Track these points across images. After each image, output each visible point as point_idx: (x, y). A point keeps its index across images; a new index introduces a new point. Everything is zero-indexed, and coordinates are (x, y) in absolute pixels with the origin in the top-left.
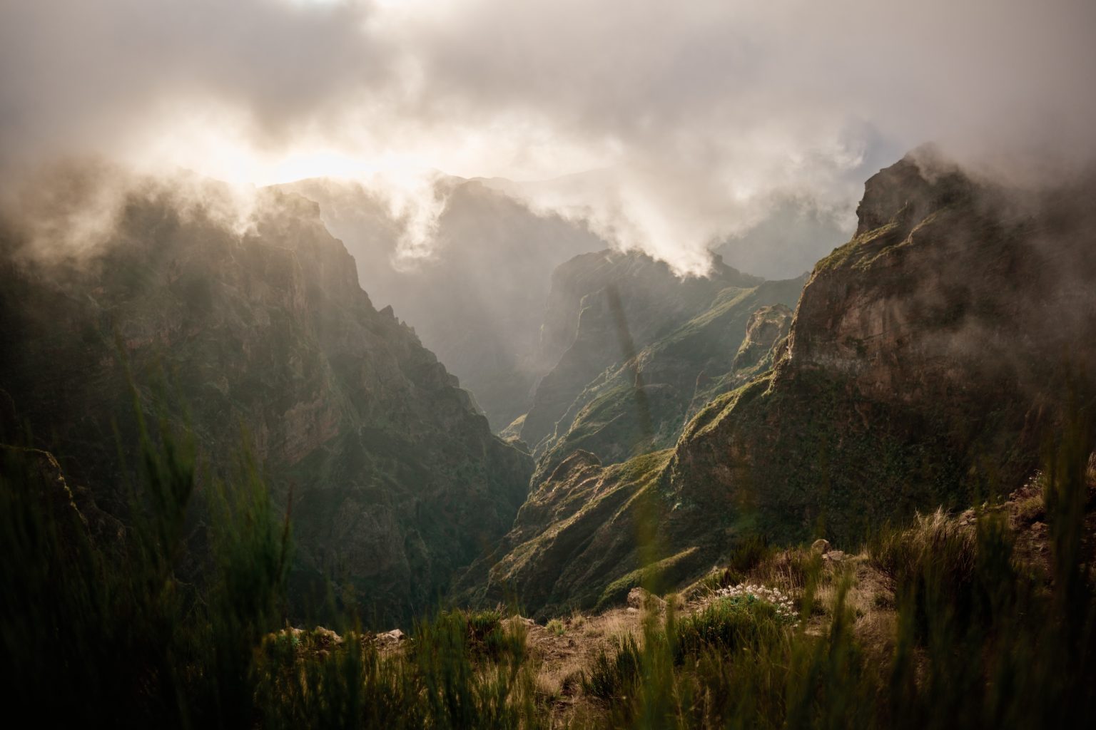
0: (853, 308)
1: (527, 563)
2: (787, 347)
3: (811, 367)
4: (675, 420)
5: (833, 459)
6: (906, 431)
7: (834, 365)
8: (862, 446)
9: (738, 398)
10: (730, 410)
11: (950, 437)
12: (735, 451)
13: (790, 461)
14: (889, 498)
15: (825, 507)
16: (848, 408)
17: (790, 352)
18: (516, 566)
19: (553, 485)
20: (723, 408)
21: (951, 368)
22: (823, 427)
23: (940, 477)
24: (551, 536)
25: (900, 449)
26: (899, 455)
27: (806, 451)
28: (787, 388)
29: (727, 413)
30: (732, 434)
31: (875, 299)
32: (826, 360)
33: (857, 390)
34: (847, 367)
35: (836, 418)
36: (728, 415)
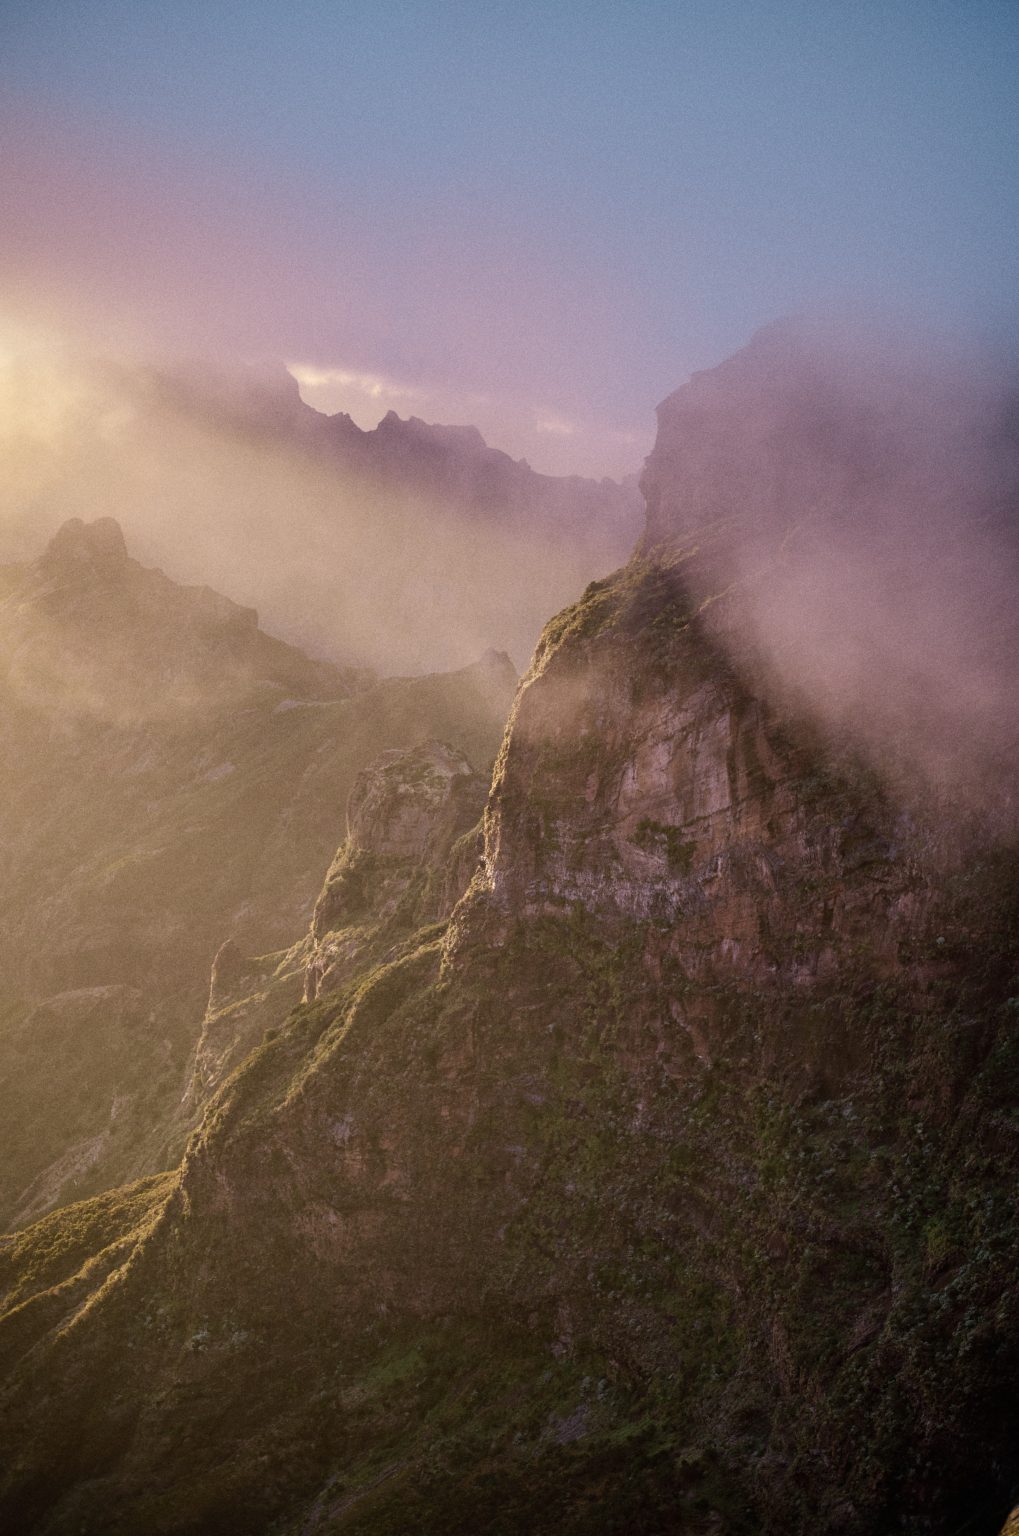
0: (650, 743)
2: (483, 857)
3: (549, 908)
4: (154, 1088)
5: (623, 1158)
7: (612, 898)
8: (695, 1117)
9: (354, 1009)
10: (334, 1047)
11: (915, 1072)
12: (355, 1162)
13: (508, 1175)
14: (777, 1253)
15: (611, 1295)
16: (653, 1016)
17: (489, 871)
20: (314, 1039)
21: (905, 890)
22: (591, 1072)
23: (898, 1182)
25: (794, 1116)
26: (794, 1131)
27: (551, 1146)
28: (488, 972)
29: (327, 1055)
30: (344, 1112)
31: (706, 718)
32: (587, 888)
33: (675, 965)
34: (644, 904)
35: (623, 1046)
36: (331, 1059)
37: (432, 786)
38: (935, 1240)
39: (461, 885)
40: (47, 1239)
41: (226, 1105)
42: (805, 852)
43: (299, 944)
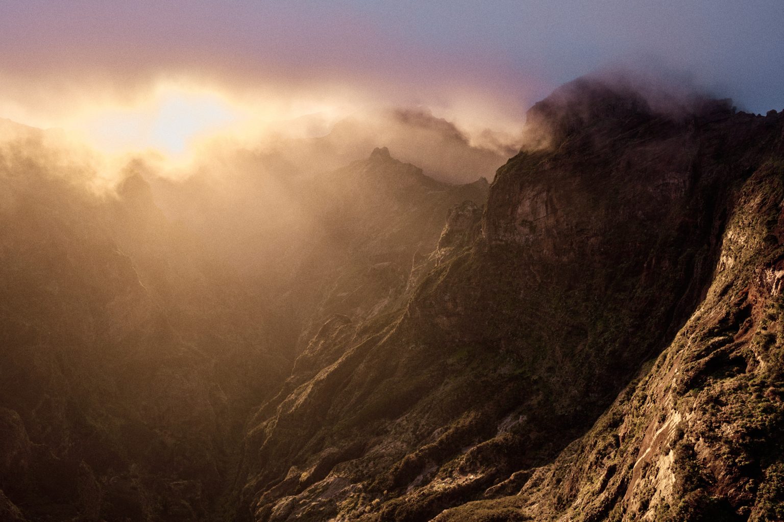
0: (525, 200)
1: (306, 399)
2: (481, 230)
3: (499, 242)
4: (400, 287)
5: (518, 305)
6: (566, 282)
7: (515, 240)
8: (536, 295)
9: (449, 268)
10: (445, 277)
11: (595, 283)
12: (450, 305)
13: (488, 309)
14: (558, 329)
15: (514, 338)
16: (525, 269)
17: (483, 233)
18: (298, 402)
19: (320, 341)
20: (439, 275)
21: (593, 237)
22: (509, 283)
23: (590, 311)
24: (322, 378)
25: (562, 294)
26: (562, 298)
27: (499, 302)
28: (483, 258)
29: (442, 279)
30: (447, 293)
31: (540, 193)
32: (508, 237)
33: (531, 256)
34: (523, 241)
35: (518, 277)
36: (444, 280)
37: (467, 212)
38: (600, 327)
39: (476, 236)
40: (376, 322)
41: (418, 291)
42: (566, 227)
43: (435, 252)
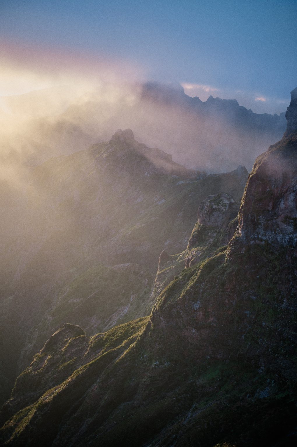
0: (288, 193)
1: (27, 427)
2: (238, 227)
3: (258, 242)
4: (143, 293)
5: (280, 316)
7: (276, 239)
9: (200, 271)
10: (194, 281)
12: (200, 315)
13: (245, 320)
15: (276, 355)
16: (289, 274)
17: (240, 231)
18: (17, 430)
19: (46, 356)
20: (188, 280)
22: (270, 290)
24: (47, 400)
27: (258, 312)
28: (239, 260)
30: (197, 300)
32: (269, 236)
34: (286, 241)
35: (280, 283)
36: (193, 285)
37: (223, 206)
39: (231, 235)
40: (113, 334)
41: (163, 298)
43: (184, 252)
